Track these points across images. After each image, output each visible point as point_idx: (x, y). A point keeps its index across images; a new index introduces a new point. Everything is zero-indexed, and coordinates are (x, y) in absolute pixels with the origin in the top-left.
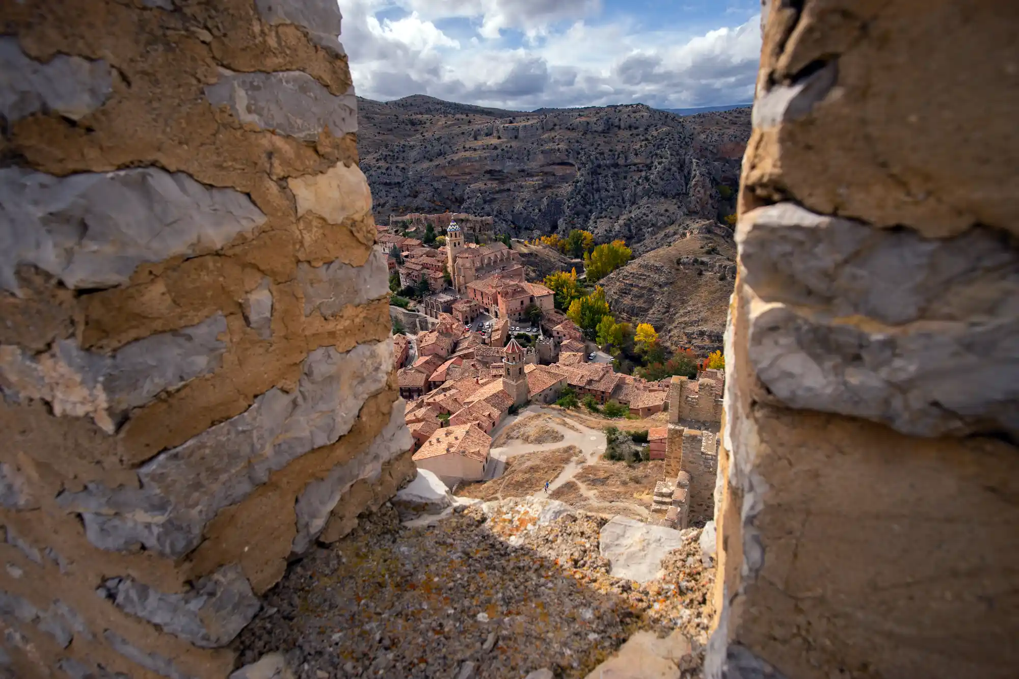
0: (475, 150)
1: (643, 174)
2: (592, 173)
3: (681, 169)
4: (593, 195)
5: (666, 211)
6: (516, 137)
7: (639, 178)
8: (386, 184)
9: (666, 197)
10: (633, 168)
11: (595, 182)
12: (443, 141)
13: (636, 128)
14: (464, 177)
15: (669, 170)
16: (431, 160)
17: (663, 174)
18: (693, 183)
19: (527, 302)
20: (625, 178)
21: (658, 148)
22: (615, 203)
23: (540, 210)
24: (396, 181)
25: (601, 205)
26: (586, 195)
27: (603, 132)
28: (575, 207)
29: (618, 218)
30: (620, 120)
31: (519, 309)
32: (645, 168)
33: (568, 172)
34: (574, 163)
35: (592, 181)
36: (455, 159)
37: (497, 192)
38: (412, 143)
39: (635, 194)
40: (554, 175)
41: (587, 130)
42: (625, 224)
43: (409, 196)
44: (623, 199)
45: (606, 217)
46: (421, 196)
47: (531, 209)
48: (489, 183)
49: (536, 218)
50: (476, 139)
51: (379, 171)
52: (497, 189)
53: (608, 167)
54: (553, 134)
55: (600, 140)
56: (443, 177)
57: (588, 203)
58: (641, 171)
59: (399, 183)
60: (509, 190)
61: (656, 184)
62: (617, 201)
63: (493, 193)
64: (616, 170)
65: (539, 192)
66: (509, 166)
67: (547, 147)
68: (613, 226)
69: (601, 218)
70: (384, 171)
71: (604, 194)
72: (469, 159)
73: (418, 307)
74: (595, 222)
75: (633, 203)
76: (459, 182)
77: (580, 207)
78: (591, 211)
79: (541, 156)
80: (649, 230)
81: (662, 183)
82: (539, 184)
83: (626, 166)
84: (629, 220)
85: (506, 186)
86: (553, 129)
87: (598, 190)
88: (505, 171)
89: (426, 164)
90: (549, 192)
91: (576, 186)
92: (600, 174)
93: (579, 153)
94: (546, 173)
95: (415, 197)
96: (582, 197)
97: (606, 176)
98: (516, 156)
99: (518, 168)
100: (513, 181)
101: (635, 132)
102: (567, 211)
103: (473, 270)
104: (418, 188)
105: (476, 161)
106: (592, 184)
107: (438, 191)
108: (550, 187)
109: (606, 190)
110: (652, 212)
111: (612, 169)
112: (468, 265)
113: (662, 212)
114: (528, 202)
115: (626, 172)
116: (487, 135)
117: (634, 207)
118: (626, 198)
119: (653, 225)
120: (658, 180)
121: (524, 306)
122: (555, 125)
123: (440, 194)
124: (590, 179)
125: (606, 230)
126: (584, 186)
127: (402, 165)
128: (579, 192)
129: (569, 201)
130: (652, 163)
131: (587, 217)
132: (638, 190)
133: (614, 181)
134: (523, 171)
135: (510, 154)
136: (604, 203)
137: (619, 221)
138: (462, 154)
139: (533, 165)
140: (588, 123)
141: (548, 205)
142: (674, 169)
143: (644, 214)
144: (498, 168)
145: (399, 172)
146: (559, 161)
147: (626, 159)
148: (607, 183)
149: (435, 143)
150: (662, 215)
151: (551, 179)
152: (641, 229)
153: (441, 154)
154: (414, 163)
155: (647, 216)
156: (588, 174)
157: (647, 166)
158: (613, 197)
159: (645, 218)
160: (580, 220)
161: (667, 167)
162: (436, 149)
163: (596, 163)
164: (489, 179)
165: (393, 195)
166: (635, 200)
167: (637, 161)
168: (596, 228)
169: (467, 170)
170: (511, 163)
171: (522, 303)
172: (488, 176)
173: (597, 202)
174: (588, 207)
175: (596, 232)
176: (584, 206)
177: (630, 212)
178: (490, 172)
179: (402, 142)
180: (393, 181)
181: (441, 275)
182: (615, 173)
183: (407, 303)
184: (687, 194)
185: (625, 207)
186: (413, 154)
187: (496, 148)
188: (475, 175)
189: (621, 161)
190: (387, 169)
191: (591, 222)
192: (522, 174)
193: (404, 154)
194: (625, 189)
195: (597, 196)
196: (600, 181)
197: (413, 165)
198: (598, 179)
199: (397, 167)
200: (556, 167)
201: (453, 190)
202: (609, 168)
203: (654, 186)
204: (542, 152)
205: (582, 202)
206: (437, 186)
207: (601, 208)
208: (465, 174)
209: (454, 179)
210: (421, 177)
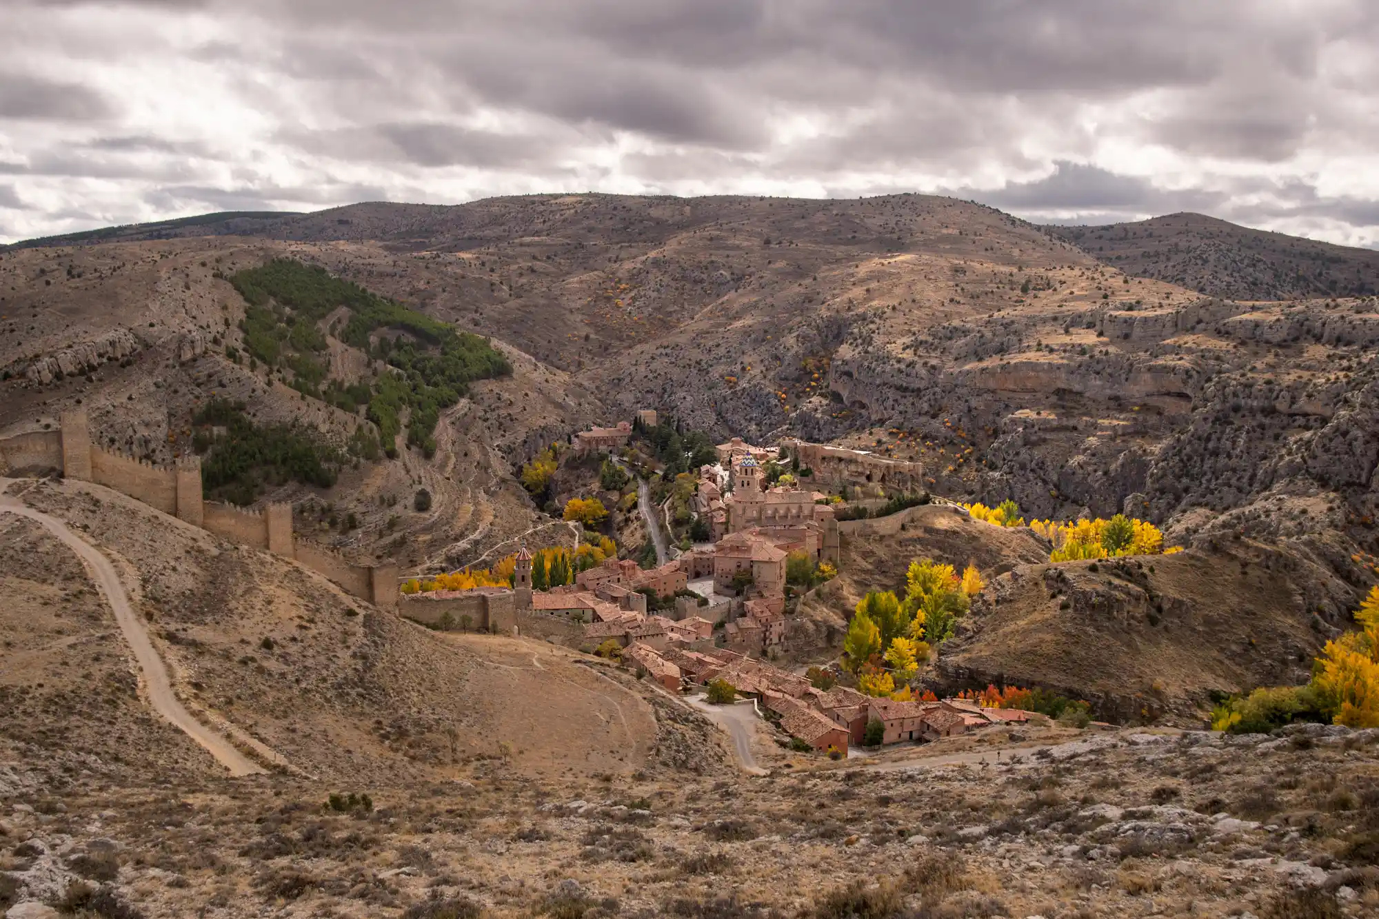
0: (1052, 351)
2: (1216, 420)
4: (1202, 461)
5: (1304, 512)
6: (1123, 338)
9: (1324, 484)
10: (1297, 420)
11: (1215, 436)
12: (1013, 328)
13: (1348, 344)
14: (1023, 396)
15: (1345, 434)
16: (980, 359)
17: (1331, 440)
20: (1276, 437)
22: (1233, 481)
23: (1106, 473)
24: (916, 386)
25: (1209, 481)
26: (1190, 458)
27: (1281, 345)
28: (1164, 476)
29: (1222, 511)
30: (1324, 324)
34: (1191, 396)
35: (1210, 435)
36: (1017, 362)
37: (1052, 430)
38: (967, 327)
39: (1275, 471)
40: (1160, 413)
41: (1250, 337)
44: (1251, 477)
45: (1205, 504)
46: (944, 417)
47: (1091, 469)
48: (1046, 412)
49: (1095, 485)
50: (1065, 332)
51: (897, 367)
52: (1055, 424)
53: (1252, 411)
54: (1184, 339)
55: (1264, 359)
56: (987, 390)
57: (1187, 475)
58: (1309, 428)
59: (918, 390)
60: (1075, 428)
62: (1240, 479)
63: (1045, 430)
64: (1265, 420)
65: (1120, 440)
66: (1094, 387)
67: (1162, 361)
69: (1197, 505)
70: (903, 368)
71: (1221, 461)
72: (1037, 366)
74: (1184, 511)
75: (1264, 487)
77: (1170, 479)
78: (1186, 490)
79: (1147, 376)
81: (1326, 457)
82: (1124, 426)
83: (1292, 415)
85: (1072, 422)
86: (1188, 329)
87: (1215, 453)
88: (1084, 394)
89: (970, 365)
90: (1135, 443)
91: (1179, 440)
92: (1229, 423)
93: (1208, 379)
94: (1148, 409)
95: (934, 416)
96: (1181, 460)
97: (1240, 428)
98: (1109, 371)
99: (1108, 392)
100: (1089, 413)
101: (1341, 349)
104: (943, 403)
105: (1047, 370)
106: (1208, 439)
107: (974, 413)
108: (1143, 434)
109: (1228, 455)
111: (1259, 416)
114: (1093, 455)
115: (1282, 427)
116: (1086, 327)
117: (1260, 495)
118: (1257, 477)
122: (1199, 322)
123: (973, 419)
124: (1206, 430)
126: (1191, 442)
127: (934, 362)
128: (1180, 451)
129: (1158, 464)
130: (1332, 415)
131: (1175, 499)
132: (1282, 464)
133: (1249, 441)
134: (1114, 398)
135: (1100, 367)
136: (1217, 479)
137: (1220, 518)
138: (1032, 356)
139: (1131, 391)
140: (1257, 325)
141: (1123, 466)
143: (1267, 511)
144: (1077, 387)
145: (923, 372)
146: (1173, 390)
147: (1293, 403)
148: (1234, 442)
149: (1000, 331)
150: (1292, 520)
151: (1152, 420)
153: (999, 350)
154: (955, 359)
155: (1269, 515)
156: (1208, 419)
157: (1324, 420)
158: (1234, 470)
159: (1262, 517)
160: (1162, 504)
162: (997, 342)
163: (1231, 401)
164: (1050, 405)
165: (902, 408)
166: (1269, 482)
167: (1309, 409)
168: (1179, 521)
169: (1029, 385)
170: (1098, 383)
172: (1052, 399)
173: (1205, 474)
174: (1185, 480)
176: (1178, 478)
177: (1249, 504)
178: (1060, 392)
179: (956, 322)
180: (909, 386)
182: (1260, 425)
185: (1248, 493)
186: (960, 345)
187: (1084, 352)
188: (1038, 395)
189: (1282, 406)
190: (910, 365)
191: (1178, 509)
192: (1111, 404)
193: (947, 343)
194: (1263, 458)
195: (1208, 463)
196: (1225, 437)
197: (951, 364)
198: (1223, 432)
199: (925, 364)
200: (1167, 399)
202: (1253, 415)
203: (1310, 462)
204: (1150, 369)
205: (1177, 470)
206: (973, 403)
207: (1207, 488)
208: (1026, 389)
209: (1006, 396)
210: (956, 386)
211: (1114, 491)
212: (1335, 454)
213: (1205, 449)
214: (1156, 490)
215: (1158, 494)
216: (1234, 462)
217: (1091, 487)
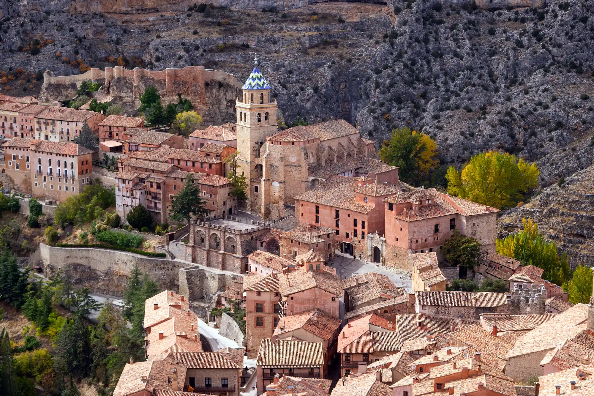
1: (530, 26)
2: (425, 20)
4: (428, 62)
7: (521, 35)
9: (580, 72)
10: (507, 14)
11: (431, 37)
14: (143, 17)
17: (573, 27)
19: (445, 227)
20: (492, 32)
23: (316, 90)
25: (446, 83)
26: (414, 63)
28: (392, 85)
29: (483, 110)
31: (430, 240)
32: (530, 16)
33: (372, 16)
35: (426, 35)
37: (223, 50)
39: (516, 66)
40: (341, 21)
42: (502, 123)
43: (20, 49)
44: (491, 74)
45: (457, 107)
47: (296, 88)
48: (203, 31)
49: (308, 105)
52: (221, 43)
53: (456, 10)
56: (95, 15)
57: (418, 80)
58: (523, 20)
60: (246, 47)
61: (560, 46)
62: (480, 77)
63: (211, 51)
64: (473, 17)
65: (313, 52)
68: (476, 125)
69: (448, 108)
71: (450, 62)
73: (173, 247)
74: (437, 117)
75: (513, 82)
76: (131, 27)
77: (401, 86)
78: (425, 96)
80: (554, 134)
81: (570, 45)
82: (311, 38)
83: (492, 10)
84: (508, 114)
85: (239, 40)
87: (439, 55)
88: (234, 8)
90: (331, 53)
91: (392, 44)
92: (441, 22)
94: (324, 17)
95: (35, 52)
96: (406, 66)
97: (453, 27)
100: (252, 29)
102: (376, 95)
103: (304, 169)
104: (38, 35)
106: (426, 41)
107: (87, 43)
108: (335, 44)
109: (456, 55)
110: (554, 99)
111: (463, 13)
112: (293, 159)
113: (577, 100)
114: (291, 72)
115: (492, 22)
117: (515, 90)
118: (497, 73)
119: (560, 125)
120: (562, 39)
121: (440, 235)
124: (420, 30)
125: (462, 134)
126: (410, 46)
128: (400, 56)
129: (378, 72)
130: (545, 5)
131: (417, 106)
132: (523, 56)
133: (470, 38)
134: (274, 10)
136: (453, 80)
137: (489, 117)
141: (332, 80)
143: (540, 104)
148: (456, 40)
150: (576, 107)
151: (335, 29)
152: (534, 134)
155: (546, 107)
156: (418, 20)
157: (535, 11)
158: (470, 69)
159: (540, 110)
160: (405, 112)
161: (580, 14)
164: (202, 23)
166: (516, 76)
168: (440, 128)
171: (437, 229)
172: (198, 17)
173: (437, 77)
174: (419, 85)
175: (440, 135)
177: (509, 99)
178: (202, 9)
181: (224, 181)
182: (471, 22)
183: (140, 243)
185: (497, 90)
188: (168, 15)
191: (427, 117)
192: (273, 16)
194: (493, 54)
195: (436, 68)
196: (442, 37)
198: (437, 32)
201: (118, 42)
202: (458, 13)
203: (555, 50)
205: (406, 76)
206: (80, 32)
207: (447, 91)
208: (143, 10)
209: (118, 19)
210: (48, 13)
211: (331, 109)
212: (580, 40)
213: (427, 51)
214: (391, 100)
215: (394, 104)
217: (302, 107)
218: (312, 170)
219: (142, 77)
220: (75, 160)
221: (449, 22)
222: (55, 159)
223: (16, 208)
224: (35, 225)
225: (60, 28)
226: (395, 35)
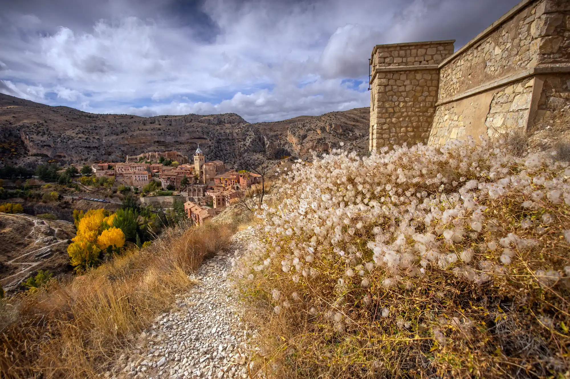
0: (147, 130)
1: (242, 143)
2: (217, 142)
3: (260, 140)
4: (219, 153)
5: (258, 158)
6: (170, 125)
7: (241, 145)
8: (86, 147)
9: (256, 152)
10: (237, 140)
12: (123, 125)
13: (234, 123)
14: (141, 145)
15: (255, 141)
16: (117, 135)
17: (253, 143)
18: (267, 146)
20: (234, 145)
21: (247, 132)
22: (231, 156)
24: (94, 146)
26: (216, 152)
27: (217, 124)
30: (224, 120)
33: (203, 142)
34: (207, 138)
36: (135, 134)
38: (101, 125)
39: (241, 152)
41: (209, 122)
43: (105, 154)
46: (114, 154)
48: (159, 147)
50: (144, 125)
51: (81, 140)
53: (224, 140)
54: (192, 124)
55: (218, 127)
56: (126, 144)
59: (96, 147)
64: (229, 141)
65: (190, 151)
66: (169, 139)
67: (190, 130)
68: (233, 166)
70: (84, 139)
71: (225, 152)
72: (144, 135)
73: (182, 193)
76: (138, 147)
79: (187, 134)
80: (252, 167)
81: (253, 146)
82: (188, 148)
83: (233, 139)
84: (240, 163)
85: (170, 149)
86: (191, 122)
87: (222, 150)
88: (167, 141)
89: (114, 137)
91: (210, 149)
92: (221, 143)
93: (208, 133)
94: (191, 143)
95: (110, 155)
96: (214, 153)
98: (172, 134)
99: (174, 140)
100: (172, 146)
101: (233, 125)
104: (110, 150)
105: (149, 136)
106: (218, 147)
110: (251, 159)
111: (227, 141)
113: (256, 158)
115: (234, 142)
116: (151, 123)
117: (241, 158)
118: (236, 154)
120: (251, 145)
124: (216, 145)
126: (214, 149)
127: (97, 137)
128: (212, 151)
129: (207, 155)
130: (246, 138)
132: (242, 150)
133: (229, 146)
134: (177, 142)
135: (169, 133)
137: (236, 164)
138: (138, 132)
139: (183, 139)
140: (209, 120)
142: (257, 140)
143: (248, 160)
144: (162, 140)
145: (95, 141)
146: (198, 137)
147: (233, 136)
148: (225, 147)
149: (118, 126)
150: (256, 160)
151: (194, 145)
152: (248, 167)
153: (123, 132)
154: (106, 136)
157: (243, 139)
159: (248, 162)
161: (254, 139)
162: (120, 129)
163: (218, 138)
164: (159, 145)
165: (93, 153)
166: (241, 154)
167: (238, 137)
169: (142, 141)
170: (170, 138)
172: (157, 144)
176: (216, 158)
177: (240, 160)
178: (158, 142)
179: (93, 125)
180: (92, 146)
181: (192, 176)
182: (228, 143)
183: (172, 193)
184: (265, 151)
186: (104, 132)
187: (159, 129)
188: (148, 144)
189: (230, 138)
190: (87, 139)
193: (96, 131)
194: (235, 149)
196: (222, 146)
197: (105, 137)
198: (220, 145)
199: (94, 138)
200: (196, 140)
203: (249, 148)
204: (188, 132)
208: (141, 143)
209: (134, 145)
210: (112, 144)
216: (229, 151)
218: (216, 171)
219: (159, 154)
220: (147, 175)
221: (223, 143)
222: (140, 175)
223: (130, 190)
224: (136, 193)
225: (116, 148)
226: (210, 146)
